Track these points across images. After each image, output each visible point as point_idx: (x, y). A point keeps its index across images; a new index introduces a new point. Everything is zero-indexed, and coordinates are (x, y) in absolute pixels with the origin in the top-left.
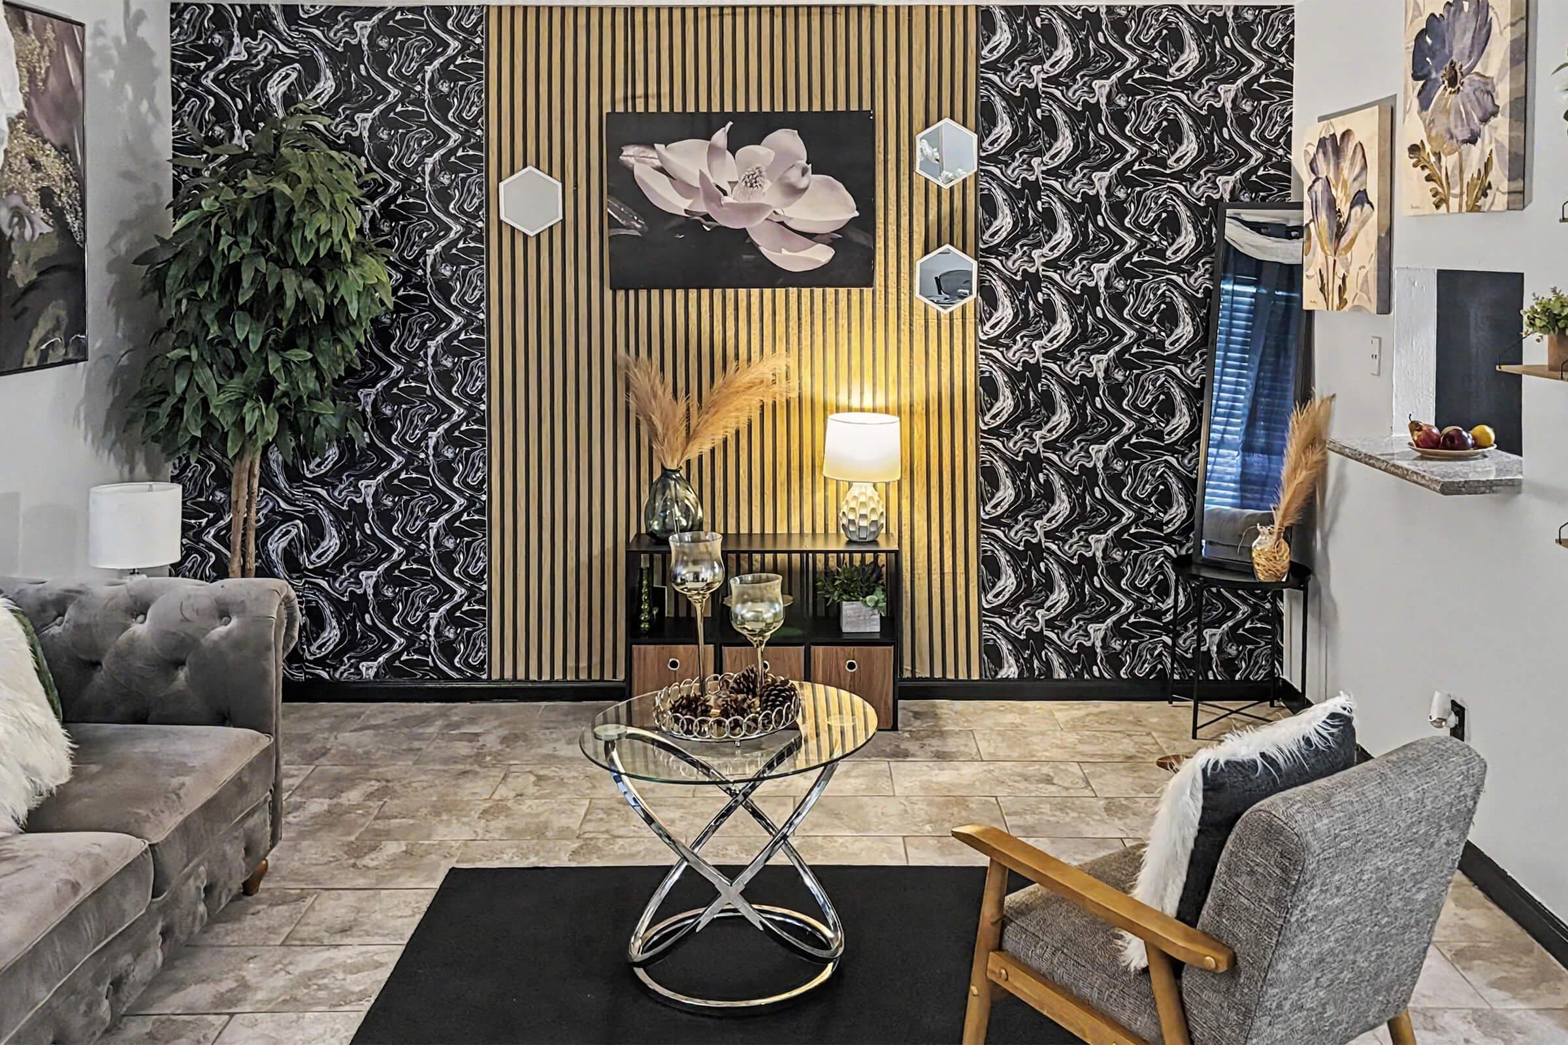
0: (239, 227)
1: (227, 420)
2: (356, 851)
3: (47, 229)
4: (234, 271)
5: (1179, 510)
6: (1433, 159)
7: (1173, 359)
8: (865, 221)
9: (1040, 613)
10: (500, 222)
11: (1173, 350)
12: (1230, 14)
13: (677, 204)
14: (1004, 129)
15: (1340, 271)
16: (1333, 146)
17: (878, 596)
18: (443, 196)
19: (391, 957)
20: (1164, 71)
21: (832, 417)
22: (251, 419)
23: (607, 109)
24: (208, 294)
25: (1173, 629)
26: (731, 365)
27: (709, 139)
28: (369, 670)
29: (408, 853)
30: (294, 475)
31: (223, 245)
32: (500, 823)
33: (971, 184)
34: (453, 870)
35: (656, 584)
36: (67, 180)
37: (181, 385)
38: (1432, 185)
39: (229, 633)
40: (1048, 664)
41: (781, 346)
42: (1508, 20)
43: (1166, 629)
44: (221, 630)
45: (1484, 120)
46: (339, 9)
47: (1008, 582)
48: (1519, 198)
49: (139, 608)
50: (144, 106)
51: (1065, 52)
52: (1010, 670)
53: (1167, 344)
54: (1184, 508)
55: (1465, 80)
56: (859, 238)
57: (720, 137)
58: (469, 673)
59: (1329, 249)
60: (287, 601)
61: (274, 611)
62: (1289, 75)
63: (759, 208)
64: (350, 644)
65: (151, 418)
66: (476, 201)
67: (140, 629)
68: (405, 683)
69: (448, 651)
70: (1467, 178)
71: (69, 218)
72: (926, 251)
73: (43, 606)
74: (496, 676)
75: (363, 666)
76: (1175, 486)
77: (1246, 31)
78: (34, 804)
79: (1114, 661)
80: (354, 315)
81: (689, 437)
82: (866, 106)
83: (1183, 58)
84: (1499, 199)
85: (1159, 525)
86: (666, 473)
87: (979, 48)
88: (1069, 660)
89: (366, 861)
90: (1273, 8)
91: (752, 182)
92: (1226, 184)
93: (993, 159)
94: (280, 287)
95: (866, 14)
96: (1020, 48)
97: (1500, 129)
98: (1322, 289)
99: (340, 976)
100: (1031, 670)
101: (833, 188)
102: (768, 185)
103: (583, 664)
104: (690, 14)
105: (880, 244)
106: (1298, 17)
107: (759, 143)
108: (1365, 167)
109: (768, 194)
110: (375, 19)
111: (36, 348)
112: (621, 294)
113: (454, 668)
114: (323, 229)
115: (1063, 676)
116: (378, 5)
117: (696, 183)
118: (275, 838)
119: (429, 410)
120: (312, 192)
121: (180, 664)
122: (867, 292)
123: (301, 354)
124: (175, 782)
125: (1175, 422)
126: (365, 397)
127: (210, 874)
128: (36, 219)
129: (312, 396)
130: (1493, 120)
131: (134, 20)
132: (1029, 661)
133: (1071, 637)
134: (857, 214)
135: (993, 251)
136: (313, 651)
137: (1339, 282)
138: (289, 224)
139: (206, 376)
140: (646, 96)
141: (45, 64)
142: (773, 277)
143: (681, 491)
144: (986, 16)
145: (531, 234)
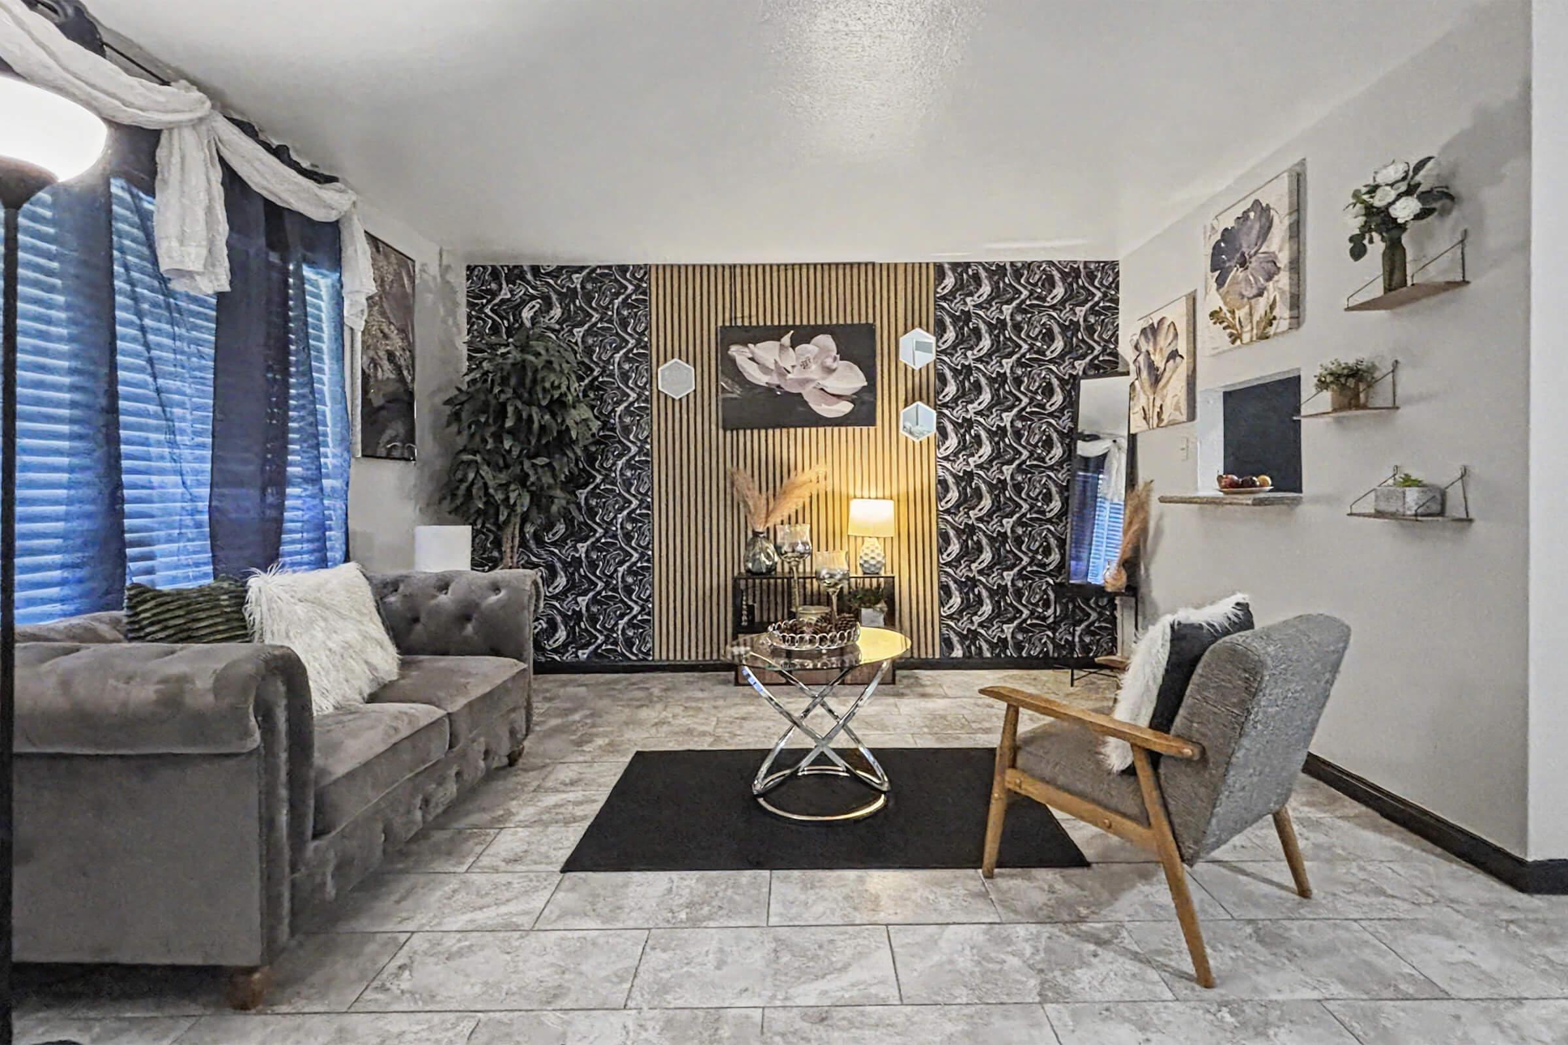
0: (504, 381)
1: (499, 496)
2: (579, 743)
3: (393, 376)
4: (503, 406)
5: (1055, 557)
6: (1228, 315)
7: (1051, 468)
8: (871, 387)
9: (975, 618)
10: (659, 391)
11: (1050, 463)
12: (1081, 267)
13: (761, 379)
14: (950, 335)
15: (1158, 404)
16: (1152, 332)
17: (882, 605)
18: (625, 377)
19: (601, 797)
20: (1044, 300)
21: (853, 503)
22: (513, 496)
23: (720, 324)
24: (487, 421)
25: (1053, 628)
26: (793, 473)
27: (779, 340)
28: (583, 654)
29: (610, 744)
30: (540, 542)
31: (496, 390)
32: (665, 728)
33: (931, 367)
34: (638, 753)
35: (750, 603)
36: (404, 350)
37: (471, 476)
38: (1228, 331)
39: (499, 600)
40: (980, 648)
41: (822, 459)
42: (1287, 211)
43: (1049, 627)
44: (493, 598)
45: (1269, 278)
46: (563, 268)
47: (956, 600)
48: (1297, 320)
49: (443, 585)
50: (450, 322)
51: (986, 289)
52: (958, 653)
53: (1047, 459)
54: (1058, 556)
55: (1253, 259)
56: (867, 397)
57: (786, 340)
58: (641, 656)
59: (1149, 392)
60: (535, 583)
61: (528, 586)
62: (1116, 301)
63: (807, 381)
64: (573, 640)
65: (454, 496)
66: (644, 380)
67: (443, 598)
68: (605, 662)
69: (629, 643)
70: (1256, 318)
71: (405, 373)
72: (906, 406)
73: (385, 585)
74: (657, 657)
75: (580, 653)
76: (1053, 542)
77: (1091, 277)
78: (372, 691)
79: (1019, 646)
80: (574, 437)
81: (768, 515)
82: (871, 321)
83: (1055, 292)
84: (1283, 324)
85: (1044, 566)
86: (756, 534)
87: (936, 286)
88: (993, 646)
89: (585, 748)
90: (1106, 263)
91: (805, 365)
92: (1080, 365)
93: (944, 352)
94: (530, 416)
95: (870, 268)
96: (959, 286)
97: (1283, 280)
98: (1145, 418)
99: (570, 808)
100: (970, 652)
101: (851, 368)
102: (814, 367)
103: (708, 650)
104: (768, 269)
105: (879, 403)
106: (1121, 268)
107: (809, 343)
108: (1176, 335)
109: (814, 372)
110: (584, 273)
111: (384, 446)
112: (728, 434)
113: (632, 653)
114: (556, 383)
115: (988, 655)
116: (585, 264)
117: (772, 367)
118: (528, 730)
119: (617, 502)
120: (550, 362)
121: (468, 618)
122: (872, 428)
123: (541, 461)
124: (463, 680)
125: (1052, 505)
126: (582, 494)
127: (487, 744)
128: (385, 368)
129: (550, 487)
130: (1276, 278)
131: (445, 269)
132: (969, 647)
133: (994, 633)
134: (866, 384)
135: (945, 405)
136: (550, 645)
137: (1157, 409)
138: (534, 381)
139: (485, 471)
140: (743, 317)
141: (391, 277)
142: (819, 421)
143: (766, 544)
144: (940, 270)
145: (677, 398)
